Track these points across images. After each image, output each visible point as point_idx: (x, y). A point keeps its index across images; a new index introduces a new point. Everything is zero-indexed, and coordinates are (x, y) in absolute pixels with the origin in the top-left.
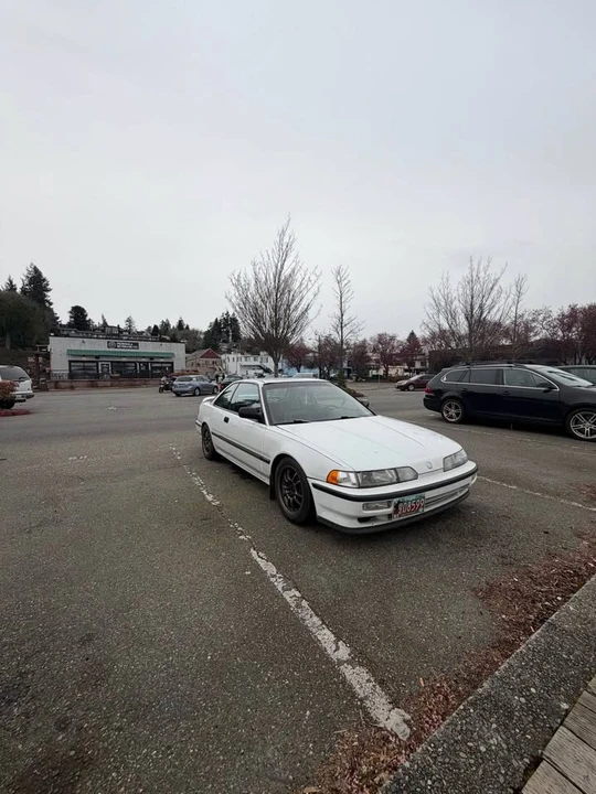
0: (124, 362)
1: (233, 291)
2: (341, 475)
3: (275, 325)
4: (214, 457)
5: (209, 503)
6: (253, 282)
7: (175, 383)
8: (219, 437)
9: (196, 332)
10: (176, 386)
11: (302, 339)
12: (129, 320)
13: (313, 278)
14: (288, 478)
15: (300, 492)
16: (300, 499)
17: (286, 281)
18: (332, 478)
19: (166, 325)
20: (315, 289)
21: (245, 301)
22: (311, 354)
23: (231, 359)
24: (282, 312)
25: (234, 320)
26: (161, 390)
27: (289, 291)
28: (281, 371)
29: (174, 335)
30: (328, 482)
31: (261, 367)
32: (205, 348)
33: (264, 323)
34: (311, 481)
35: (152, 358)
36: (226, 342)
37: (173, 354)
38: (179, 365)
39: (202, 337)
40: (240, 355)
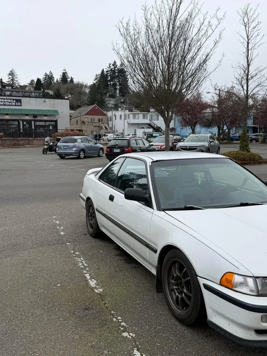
0: (7, 120)
1: (121, 41)
2: (237, 279)
3: (168, 80)
4: (98, 234)
5: (92, 289)
6: (143, 31)
7: (59, 144)
8: (104, 215)
9: (80, 86)
10: (60, 148)
11: (199, 95)
12: (12, 74)
13: (214, 22)
14: (176, 273)
15: (189, 290)
16: (189, 298)
17: (182, 27)
18: (227, 281)
19: (49, 78)
20: (215, 36)
21: (135, 53)
22: (208, 110)
23: (118, 117)
24: (176, 65)
25: (122, 72)
26: (45, 152)
27: (185, 40)
28: (173, 129)
29: (58, 90)
30: (221, 284)
31: (150, 126)
32: (91, 104)
33: (155, 79)
34: (202, 281)
35: (35, 116)
36: (113, 96)
37: (56, 112)
38: (64, 124)
39: (87, 91)
40: (127, 112)
